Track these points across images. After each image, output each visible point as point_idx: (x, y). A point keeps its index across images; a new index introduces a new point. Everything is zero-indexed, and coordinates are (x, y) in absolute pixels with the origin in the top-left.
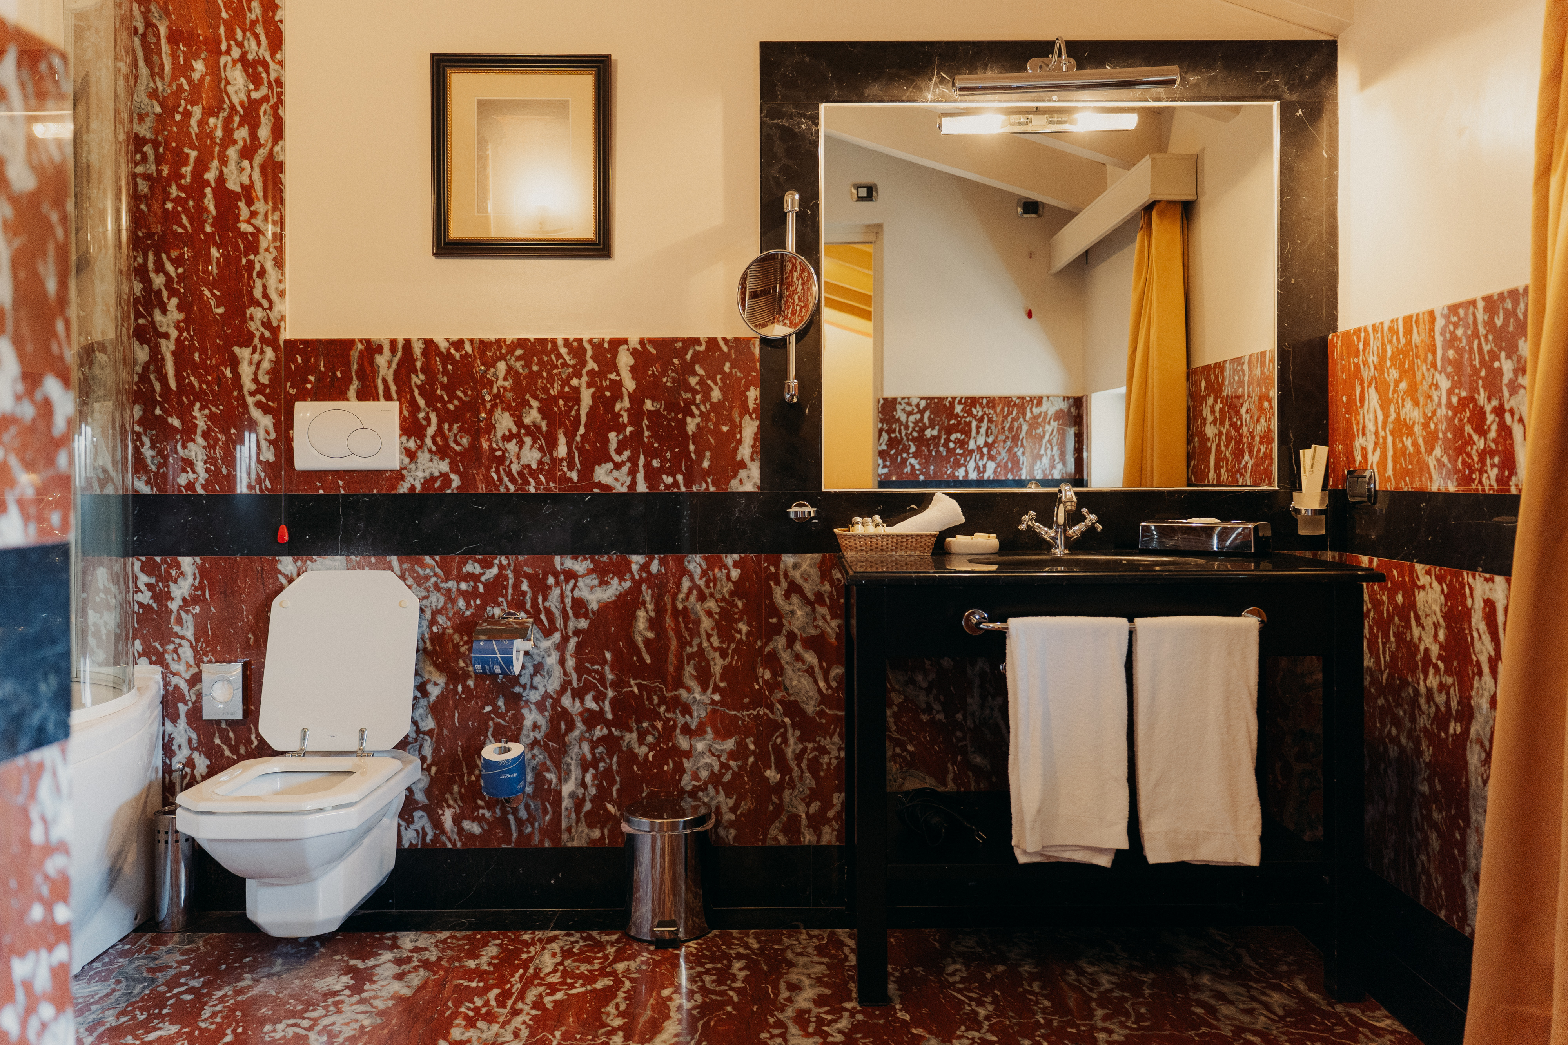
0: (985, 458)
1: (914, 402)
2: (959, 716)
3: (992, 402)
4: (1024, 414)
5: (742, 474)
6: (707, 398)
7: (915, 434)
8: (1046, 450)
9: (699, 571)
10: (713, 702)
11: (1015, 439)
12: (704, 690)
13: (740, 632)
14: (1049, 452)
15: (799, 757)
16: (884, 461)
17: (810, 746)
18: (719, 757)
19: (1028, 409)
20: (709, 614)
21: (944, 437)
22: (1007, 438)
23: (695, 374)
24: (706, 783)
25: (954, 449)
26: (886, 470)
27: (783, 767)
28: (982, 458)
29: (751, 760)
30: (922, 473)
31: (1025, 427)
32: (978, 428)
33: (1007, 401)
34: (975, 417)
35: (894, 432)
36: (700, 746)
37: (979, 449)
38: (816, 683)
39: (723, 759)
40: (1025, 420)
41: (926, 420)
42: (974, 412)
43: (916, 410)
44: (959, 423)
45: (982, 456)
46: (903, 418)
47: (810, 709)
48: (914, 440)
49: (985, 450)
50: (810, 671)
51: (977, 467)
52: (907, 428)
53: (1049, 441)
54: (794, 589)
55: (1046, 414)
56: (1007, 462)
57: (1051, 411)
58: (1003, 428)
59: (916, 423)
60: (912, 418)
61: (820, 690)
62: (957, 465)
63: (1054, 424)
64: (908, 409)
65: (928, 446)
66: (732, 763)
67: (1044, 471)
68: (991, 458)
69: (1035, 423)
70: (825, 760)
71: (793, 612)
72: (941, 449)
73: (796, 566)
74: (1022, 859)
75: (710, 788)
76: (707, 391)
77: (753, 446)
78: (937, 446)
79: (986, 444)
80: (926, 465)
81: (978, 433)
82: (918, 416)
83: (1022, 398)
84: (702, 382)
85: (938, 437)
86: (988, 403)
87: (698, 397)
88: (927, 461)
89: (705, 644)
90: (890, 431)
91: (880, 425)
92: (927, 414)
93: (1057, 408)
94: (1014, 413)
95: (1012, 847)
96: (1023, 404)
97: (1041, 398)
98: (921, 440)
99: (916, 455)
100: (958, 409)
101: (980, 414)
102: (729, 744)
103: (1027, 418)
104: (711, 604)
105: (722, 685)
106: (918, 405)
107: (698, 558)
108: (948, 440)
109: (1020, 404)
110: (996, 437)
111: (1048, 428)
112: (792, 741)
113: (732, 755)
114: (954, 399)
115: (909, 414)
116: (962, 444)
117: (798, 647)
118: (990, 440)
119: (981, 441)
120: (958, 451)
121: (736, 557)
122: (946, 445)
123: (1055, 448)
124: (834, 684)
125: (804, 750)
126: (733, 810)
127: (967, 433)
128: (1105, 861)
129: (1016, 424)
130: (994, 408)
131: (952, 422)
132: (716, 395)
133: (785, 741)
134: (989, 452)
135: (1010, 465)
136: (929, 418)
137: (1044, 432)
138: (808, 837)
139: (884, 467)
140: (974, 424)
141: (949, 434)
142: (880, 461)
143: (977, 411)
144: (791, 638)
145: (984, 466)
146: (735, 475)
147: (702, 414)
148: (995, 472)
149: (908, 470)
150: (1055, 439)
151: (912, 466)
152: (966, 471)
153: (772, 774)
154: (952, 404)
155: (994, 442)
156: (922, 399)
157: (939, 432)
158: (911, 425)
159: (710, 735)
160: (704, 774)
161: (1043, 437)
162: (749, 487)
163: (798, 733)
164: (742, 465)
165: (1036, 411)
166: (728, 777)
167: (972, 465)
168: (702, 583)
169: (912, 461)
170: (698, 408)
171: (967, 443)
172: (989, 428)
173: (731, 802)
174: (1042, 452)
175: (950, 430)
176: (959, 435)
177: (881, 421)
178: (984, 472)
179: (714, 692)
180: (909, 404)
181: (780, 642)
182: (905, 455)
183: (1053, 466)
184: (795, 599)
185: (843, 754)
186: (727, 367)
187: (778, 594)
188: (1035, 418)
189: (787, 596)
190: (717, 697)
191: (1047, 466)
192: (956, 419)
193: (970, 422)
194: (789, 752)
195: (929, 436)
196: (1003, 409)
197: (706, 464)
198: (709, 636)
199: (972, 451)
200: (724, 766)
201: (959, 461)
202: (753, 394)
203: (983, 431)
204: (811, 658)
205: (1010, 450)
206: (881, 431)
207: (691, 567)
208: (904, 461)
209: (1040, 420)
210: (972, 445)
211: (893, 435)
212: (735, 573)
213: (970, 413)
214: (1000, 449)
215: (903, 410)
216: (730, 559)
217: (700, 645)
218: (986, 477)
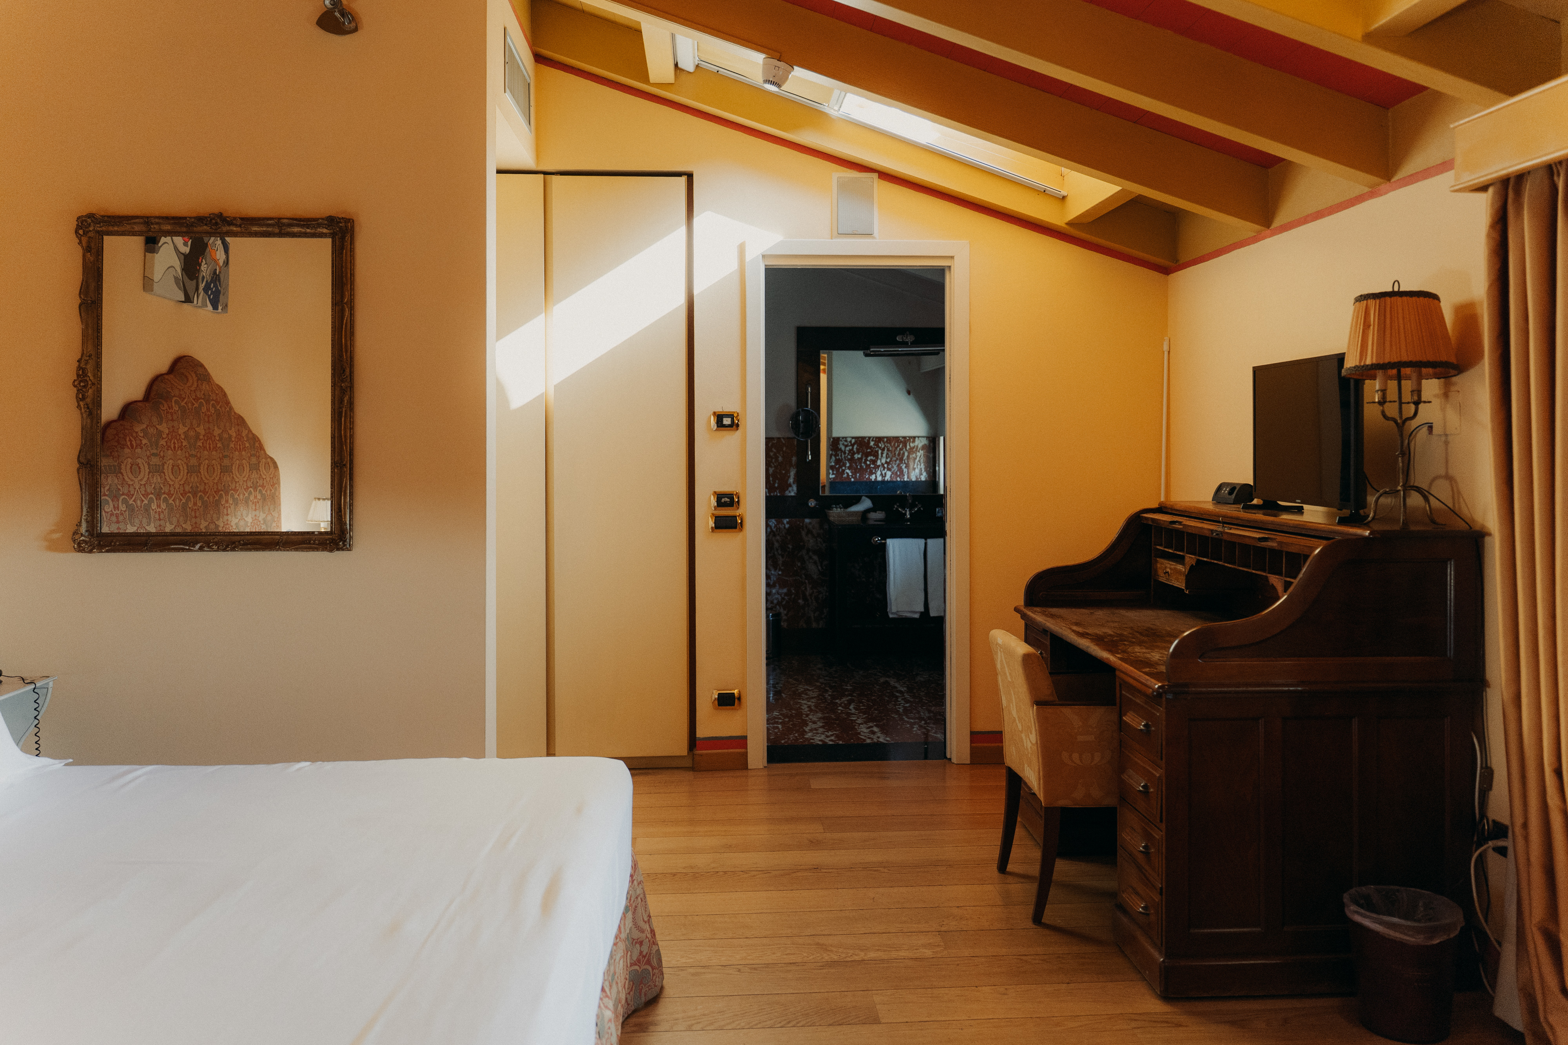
0: (886, 470)
1: (849, 440)
2: (871, 579)
3: (890, 439)
4: (906, 447)
5: (790, 489)
6: (777, 460)
7: (849, 457)
8: (917, 465)
9: (773, 525)
10: (779, 574)
11: (901, 460)
12: (775, 570)
13: (789, 548)
14: (919, 466)
15: (811, 595)
16: (833, 471)
17: (815, 591)
18: (781, 595)
19: (908, 444)
20: (777, 541)
21: (864, 458)
22: (897, 459)
23: (772, 451)
24: (776, 605)
25: (870, 465)
26: (834, 476)
27: (805, 599)
28: (884, 470)
29: (793, 596)
30: (852, 477)
31: (906, 454)
32: (882, 454)
33: (897, 439)
34: (880, 448)
35: (838, 455)
36: (774, 591)
37: (883, 465)
38: (817, 567)
39: (783, 596)
40: (906, 450)
41: (855, 450)
42: (880, 445)
43: (850, 444)
44: (872, 451)
45: (884, 468)
46: (843, 448)
47: (815, 577)
48: (849, 460)
49: (886, 465)
50: (815, 563)
51: (882, 474)
52: (845, 453)
53: (919, 461)
54: (809, 532)
55: (917, 446)
56: (897, 472)
57: (920, 446)
58: (895, 454)
59: (850, 451)
60: (848, 449)
61: (819, 570)
62: (871, 473)
63: (922, 452)
64: (846, 443)
65: (856, 463)
66: (786, 598)
67: (916, 477)
68: (889, 469)
69: (912, 450)
70: (820, 596)
71: (809, 541)
72: (863, 465)
73: (810, 523)
74: (891, 616)
75: (778, 607)
76: (777, 458)
77: (794, 479)
78: (861, 463)
79: (886, 462)
80: (854, 473)
81: (882, 456)
82: (851, 447)
83: (904, 438)
84: (775, 454)
85: (861, 458)
86: (887, 441)
87: (773, 460)
88: (855, 471)
89: (776, 553)
90: (836, 455)
91: (831, 452)
92: (855, 447)
93: (923, 444)
94: (901, 446)
95: (887, 613)
96: (905, 441)
97: (914, 437)
98: (852, 460)
99: (849, 468)
100: (872, 443)
101: (883, 446)
102: (785, 590)
103: (907, 449)
104: (778, 538)
105: (782, 568)
106: (851, 442)
107: (773, 520)
108: (866, 460)
109: (903, 441)
110: (891, 459)
111: (919, 454)
112: (808, 589)
113: (786, 594)
114: (870, 438)
115: (846, 446)
116: (874, 462)
117: (811, 553)
118: (888, 460)
119: (883, 461)
120: (872, 466)
121: (788, 520)
122: (865, 463)
123: (922, 465)
124: (824, 568)
125: (813, 592)
126: (786, 615)
127: (876, 456)
128: (917, 616)
129: (902, 452)
130: (890, 443)
131: (869, 450)
132: (780, 459)
133: (806, 589)
134: (888, 466)
135: (898, 473)
136: (857, 448)
137: (916, 456)
138: (814, 625)
139: (833, 474)
140: (880, 452)
141: (867, 457)
142: (831, 471)
143: (881, 445)
144: (808, 550)
145: (885, 474)
146: (787, 489)
147: (775, 467)
148: (891, 477)
149: (845, 475)
150: (922, 460)
151: (847, 473)
152: (876, 476)
153: (801, 601)
154: (869, 441)
155: (890, 461)
156: (853, 438)
157: (862, 456)
158: (847, 452)
159: (778, 587)
160: (775, 602)
161: (916, 459)
162: (792, 494)
163: (810, 586)
164: (790, 485)
165: (912, 445)
166: (784, 603)
167: (879, 473)
168: (774, 530)
169: (848, 471)
170: (773, 464)
171: (877, 462)
172: (887, 454)
173: (785, 612)
174: (915, 466)
175: (867, 455)
176: (872, 457)
177: (832, 450)
178: (885, 476)
179: (779, 571)
180: (846, 441)
181: (804, 552)
182: (844, 468)
183: (921, 474)
184: (810, 536)
185: (827, 594)
186: (784, 449)
187: (803, 533)
188: (911, 448)
189: (807, 534)
190: (780, 573)
191: (918, 474)
192: (870, 449)
193: (878, 451)
194: (807, 593)
195: (856, 458)
196: (894, 445)
197: (776, 485)
198: (777, 550)
199: (879, 466)
200: (783, 599)
201: (872, 471)
202: (794, 459)
203: (884, 455)
204: (815, 558)
205: (898, 465)
206: (831, 455)
207: (771, 524)
208: (843, 471)
209: (914, 450)
210: (879, 463)
211: (837, 458)
212: (787, 526)
213: (878, 446)
214: (893, 465)
215: (843, 444)
216: (785, 521)
217: (774, 553)
218: (886, 479)
